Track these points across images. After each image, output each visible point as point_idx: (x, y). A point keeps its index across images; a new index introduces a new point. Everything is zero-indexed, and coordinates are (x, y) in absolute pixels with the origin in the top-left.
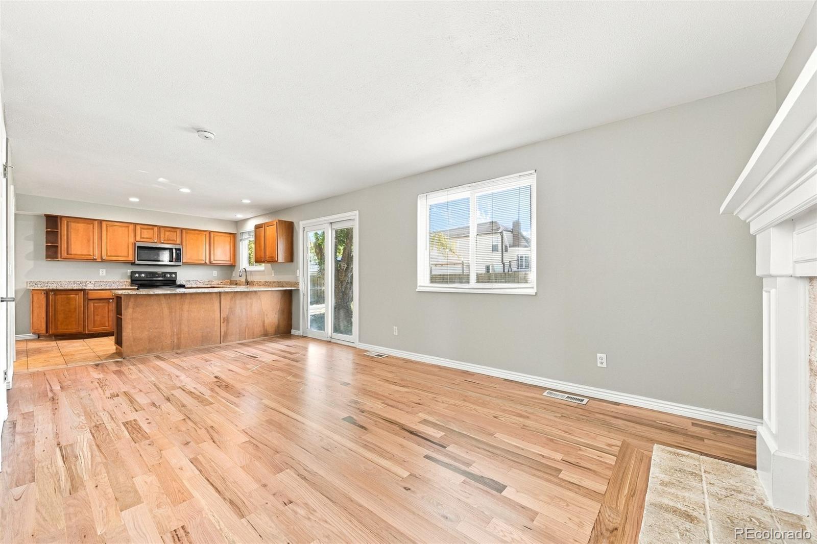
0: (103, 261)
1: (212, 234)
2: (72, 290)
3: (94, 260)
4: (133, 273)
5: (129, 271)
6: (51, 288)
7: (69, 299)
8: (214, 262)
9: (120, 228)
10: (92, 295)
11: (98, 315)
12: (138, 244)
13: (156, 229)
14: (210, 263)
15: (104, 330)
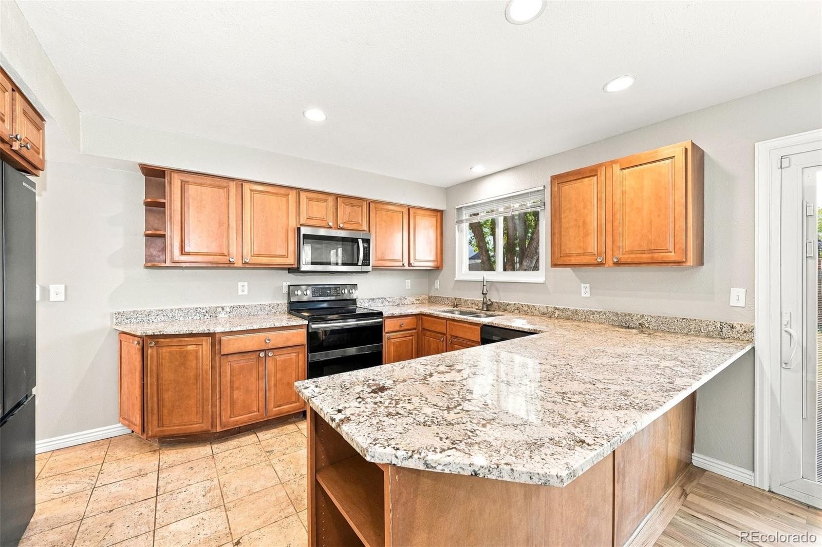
0: (246, 266)
1: (412, 211)
2: (191, 335)
3: (230, 265)
4: (291, 289)
5: (285, 284)
6: (150, 333)
7: (184, 356)
8: (416, 264)
9: (274, 198)
10: (231, 345)
11: (238, 388)
12: (304, 230)
13: (331, 200)
14: (409, 264)
15: (250, 419)
